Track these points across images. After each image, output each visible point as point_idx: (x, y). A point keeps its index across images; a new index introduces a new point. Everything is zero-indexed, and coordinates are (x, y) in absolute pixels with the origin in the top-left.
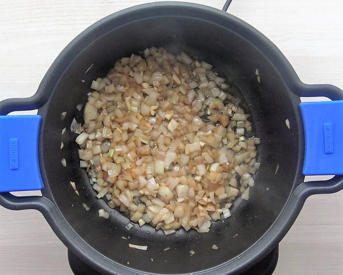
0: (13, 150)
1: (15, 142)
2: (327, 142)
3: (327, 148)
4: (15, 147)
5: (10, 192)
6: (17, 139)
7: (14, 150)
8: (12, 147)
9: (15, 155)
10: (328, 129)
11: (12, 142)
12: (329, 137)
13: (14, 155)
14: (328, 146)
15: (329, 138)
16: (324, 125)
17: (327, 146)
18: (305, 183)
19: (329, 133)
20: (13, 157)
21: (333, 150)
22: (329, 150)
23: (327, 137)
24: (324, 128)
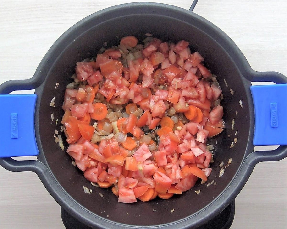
0: (13, 123)
5: (11, 157)
18: (254, 152)
19: (275, 111)
20: (13, 129)
21: (277, 125)
22: (275, 125)
23: (273, 114)
24: (271, 107)
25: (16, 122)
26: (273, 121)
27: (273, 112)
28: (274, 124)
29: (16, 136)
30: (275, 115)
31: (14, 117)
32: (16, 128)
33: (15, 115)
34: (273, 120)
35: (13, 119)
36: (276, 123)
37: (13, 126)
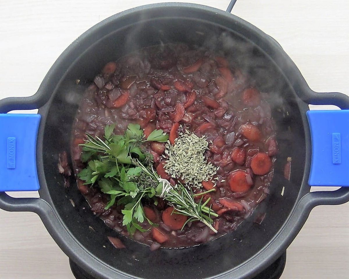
1: (13, 141)
2: (335, 152)
3: (335, 159)
4: (13, 146)
5: (5, 192)
6: (15, 138)
7: (12, 149)
8: (10, 146)
10: (336, 139)
12: (337, 147)
13: (12, 154)
14: (336, 157)
16: (332, 135)
18: (311, 193)
19: (338, 143)
20: (10, 157)
21: (340, 161)
22: (337, 161)
23: (335, 147)
24: (333, 138)
29: (13, 165)
30: (337, 149)
31: (12, 142)
32: (14, 155)
34: (335, 155)
35: (10, 145)
36: (338, 159)
37: (10, 153)
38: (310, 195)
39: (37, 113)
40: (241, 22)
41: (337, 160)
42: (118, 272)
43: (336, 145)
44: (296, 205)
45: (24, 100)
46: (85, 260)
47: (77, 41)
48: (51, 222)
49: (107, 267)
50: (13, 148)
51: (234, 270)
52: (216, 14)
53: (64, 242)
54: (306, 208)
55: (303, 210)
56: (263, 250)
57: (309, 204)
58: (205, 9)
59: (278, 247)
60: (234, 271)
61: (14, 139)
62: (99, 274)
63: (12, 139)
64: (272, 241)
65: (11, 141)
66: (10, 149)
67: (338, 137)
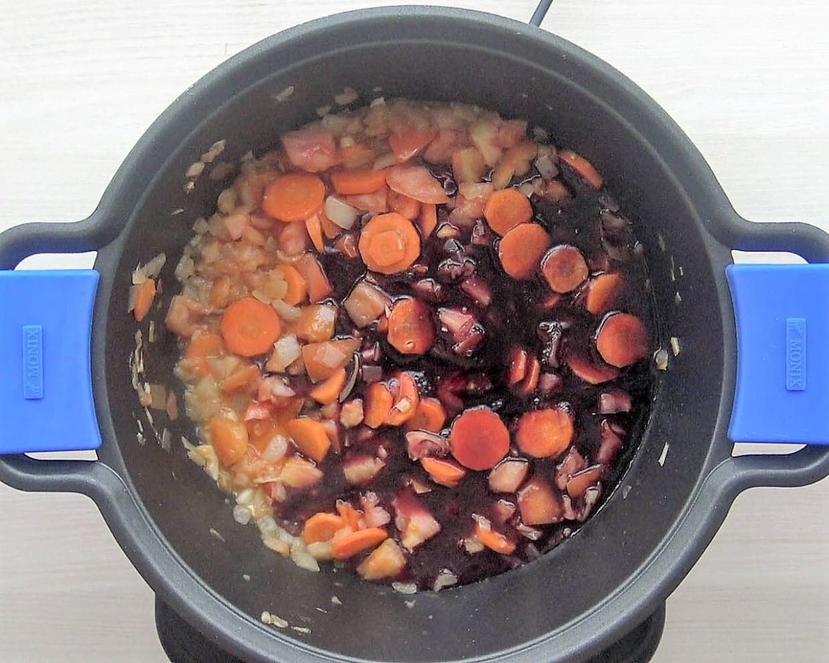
0: (31, 354)
1: (36, 334)
2: (792, 363)
3: (791, 379)
4: (35, 346)
6: (40, 327)
7: (34, 352)
8: (29, 346)
9: (36, 365)
10: (796, 333)
11: (29, 333)
12: (798, 351)
13: (33, 365)
14: (795, 375)
15: (798, 353)
16: (786, 322)
17: (792, 374)
18: (734, 457)
19: (799, 341)
20: (31, 371)
21: (805, 383)
22: (796, 384)
23: (793, 351)
24: (788, 329)
25: (37, 352)
26: (794, 372)
27: (793, 345)
28: (795, 382)
29: (37, 391)
30: (799, 356)
31: (33, 336)
32: (40, 368)
33: (37, 331)
34: (793, 369)
35: (30, 344)
36: (800, 380)
37: (30, 362)
38: (732, 463)
39: (92, 268)
40: (577, 54)
41: (798, 380)
42: (277, 637)
43: (793, 347)
44: (699, 486)
45: (64, 230)
46: (202, 608)
47: (191, 94)
48: (123, 517)
49: (252, 626)
50: (35, 350)
51: (552, 636)
52: (519, 33)
53: (154, 565)
54: (722, 493)
55: (715, 500)
56: (620, 592)
57: (731, 483)
58: (491, 22)
59: (654, 585)
60: (551, 639)
61: (39, 329)
62: (235, 641)
63: (35, 329)
64: (642, 571)
65: (32, 333)
66: (30, 352)
67: (799, 328)
